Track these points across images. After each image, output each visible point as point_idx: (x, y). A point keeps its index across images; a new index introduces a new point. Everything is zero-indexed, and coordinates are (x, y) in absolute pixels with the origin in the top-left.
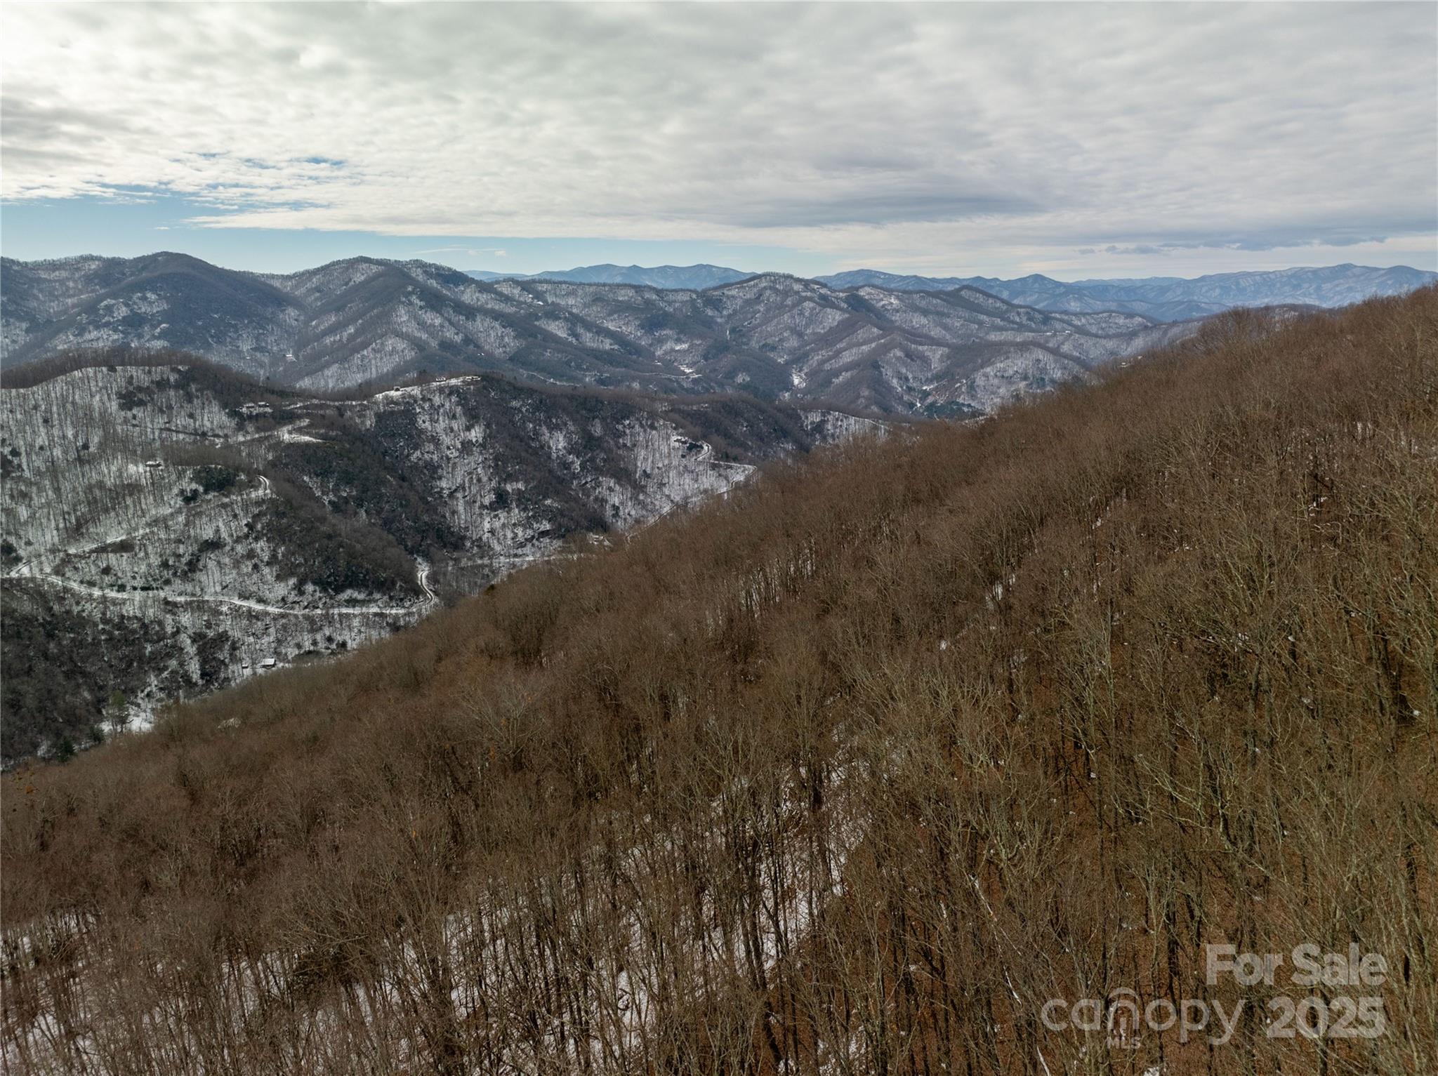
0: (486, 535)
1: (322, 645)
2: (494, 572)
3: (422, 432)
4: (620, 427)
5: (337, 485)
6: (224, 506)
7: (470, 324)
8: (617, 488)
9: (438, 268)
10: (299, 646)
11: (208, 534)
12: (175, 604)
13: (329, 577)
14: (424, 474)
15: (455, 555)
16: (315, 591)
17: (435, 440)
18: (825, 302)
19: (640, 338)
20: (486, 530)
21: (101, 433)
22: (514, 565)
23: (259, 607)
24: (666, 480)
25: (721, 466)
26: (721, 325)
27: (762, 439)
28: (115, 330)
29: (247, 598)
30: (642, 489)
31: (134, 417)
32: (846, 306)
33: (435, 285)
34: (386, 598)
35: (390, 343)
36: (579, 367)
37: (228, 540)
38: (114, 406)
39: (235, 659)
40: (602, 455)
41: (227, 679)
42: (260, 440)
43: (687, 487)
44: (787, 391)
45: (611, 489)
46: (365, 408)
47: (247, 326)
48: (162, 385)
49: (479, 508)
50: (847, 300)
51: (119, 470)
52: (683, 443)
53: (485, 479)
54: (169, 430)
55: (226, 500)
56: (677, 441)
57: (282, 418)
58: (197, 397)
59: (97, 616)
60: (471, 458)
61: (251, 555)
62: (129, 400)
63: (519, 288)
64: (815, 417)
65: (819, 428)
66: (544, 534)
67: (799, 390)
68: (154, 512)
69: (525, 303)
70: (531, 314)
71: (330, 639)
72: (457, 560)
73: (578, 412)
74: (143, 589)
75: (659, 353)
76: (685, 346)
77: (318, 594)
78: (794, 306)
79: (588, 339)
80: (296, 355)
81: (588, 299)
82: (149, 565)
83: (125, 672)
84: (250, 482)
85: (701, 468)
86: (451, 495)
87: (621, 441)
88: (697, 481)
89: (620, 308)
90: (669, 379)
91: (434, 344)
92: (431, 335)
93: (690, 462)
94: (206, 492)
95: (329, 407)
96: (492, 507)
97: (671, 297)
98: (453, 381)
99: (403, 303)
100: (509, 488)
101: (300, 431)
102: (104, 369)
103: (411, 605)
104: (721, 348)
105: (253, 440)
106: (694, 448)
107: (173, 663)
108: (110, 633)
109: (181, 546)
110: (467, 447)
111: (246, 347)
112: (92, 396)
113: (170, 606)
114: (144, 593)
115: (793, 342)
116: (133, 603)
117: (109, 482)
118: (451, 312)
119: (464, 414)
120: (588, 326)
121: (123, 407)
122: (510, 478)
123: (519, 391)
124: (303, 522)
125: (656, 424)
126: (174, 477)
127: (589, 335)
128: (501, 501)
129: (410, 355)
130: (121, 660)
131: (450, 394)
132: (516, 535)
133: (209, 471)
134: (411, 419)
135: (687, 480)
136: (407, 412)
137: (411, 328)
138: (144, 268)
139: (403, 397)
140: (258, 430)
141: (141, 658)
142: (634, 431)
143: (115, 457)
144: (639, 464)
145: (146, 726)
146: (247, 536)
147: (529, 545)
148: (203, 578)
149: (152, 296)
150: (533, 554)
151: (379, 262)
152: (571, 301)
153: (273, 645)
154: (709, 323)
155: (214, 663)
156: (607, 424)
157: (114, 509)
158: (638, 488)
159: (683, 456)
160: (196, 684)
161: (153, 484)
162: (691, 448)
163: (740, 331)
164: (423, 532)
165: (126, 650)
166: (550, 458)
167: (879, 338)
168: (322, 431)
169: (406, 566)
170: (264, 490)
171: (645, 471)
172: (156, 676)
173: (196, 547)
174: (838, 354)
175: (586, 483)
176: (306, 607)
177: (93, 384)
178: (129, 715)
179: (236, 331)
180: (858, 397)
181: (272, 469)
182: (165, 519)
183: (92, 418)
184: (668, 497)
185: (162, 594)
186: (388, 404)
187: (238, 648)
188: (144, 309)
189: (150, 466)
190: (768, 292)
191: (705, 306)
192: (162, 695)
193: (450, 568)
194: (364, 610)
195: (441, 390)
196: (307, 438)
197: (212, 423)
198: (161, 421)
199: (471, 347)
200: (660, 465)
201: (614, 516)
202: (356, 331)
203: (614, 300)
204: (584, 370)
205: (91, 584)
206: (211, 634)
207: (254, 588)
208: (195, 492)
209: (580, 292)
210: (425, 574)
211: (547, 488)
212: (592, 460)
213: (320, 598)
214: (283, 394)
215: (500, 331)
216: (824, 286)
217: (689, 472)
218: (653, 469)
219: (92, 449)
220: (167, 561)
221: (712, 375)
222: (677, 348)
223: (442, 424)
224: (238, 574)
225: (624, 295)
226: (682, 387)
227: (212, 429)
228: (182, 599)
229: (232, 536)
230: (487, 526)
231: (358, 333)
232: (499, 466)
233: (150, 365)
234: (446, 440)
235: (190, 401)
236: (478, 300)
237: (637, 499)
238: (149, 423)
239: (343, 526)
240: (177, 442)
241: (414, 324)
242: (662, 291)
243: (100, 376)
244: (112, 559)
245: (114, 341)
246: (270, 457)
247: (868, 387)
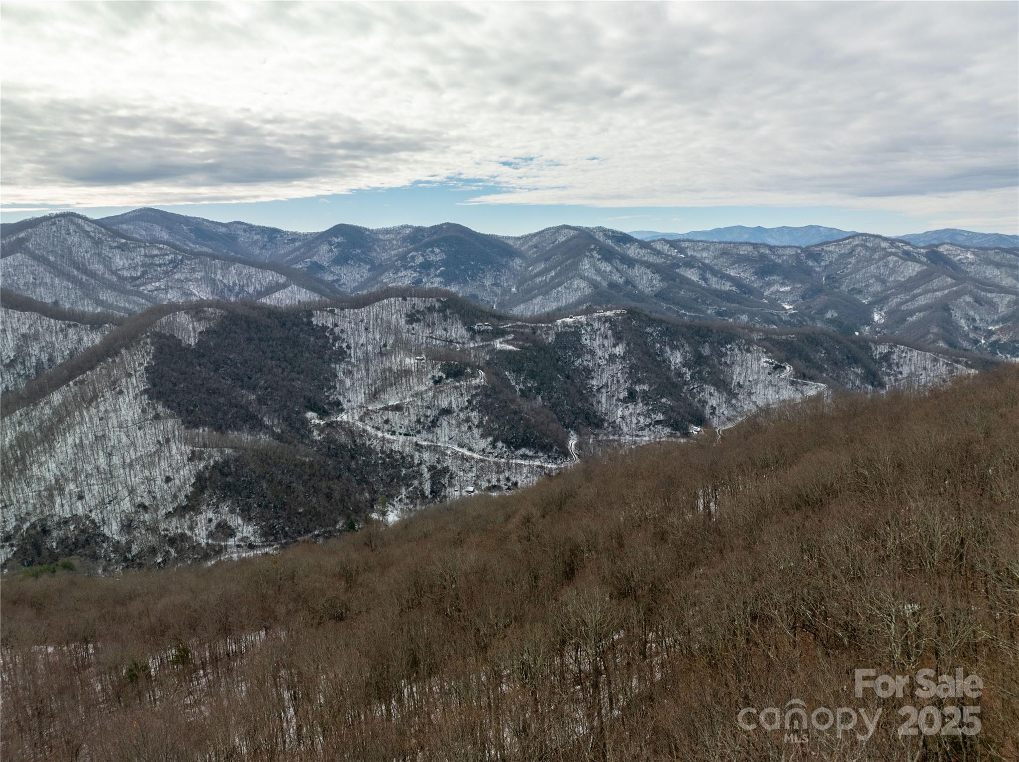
0: (619, 420)
1: (502, 483)
2: (621, 446)
3: (584, 346)
4: (723, 350)
5: (525, 379)
6: (456, 388)
7: (630, 271)
8: (716, 394)
9: (613, 232)
10: (489, 481)
11: (444, 404)
12: (421, 446)
13: (512, 439)
14: (582, 375)
15: (596, 431)
16: (503, 447)
17: (592, 353)
18: (908, 256)
19: (753, 282)
20: (619, 416)
21: (394, 337)
22: (635, 443)
23: (468, 453)
24: (753, 391)
25: (798, 383)
26: (818, 273)
27: (836, 364)
28: (415, 271)
29: (462, 447)
30: (735, 396)
31: (413, 329)
32: (925, 260)
33: (611, 243)
34: (546, 456)
35: (577, 283)
36: (704, 302)
37: (456, 409)
38: (403, 322)
39: (451, 485)
40: (708, 369)
41: (445, 497)
42: (482, 347)
43: (770, 397)
44: (868, 325)
45: (711, 394)
46: (549, 328)
47: (490, 270)
48: (431, 309)
49: (616, 400)
50: (926, 255)
51: (401, 361)
52: (770, 364)
53: (622, 381)
54: (431, 337)
55: (458, 384)
56: (766, 362)
57: (498, 333)
58: (450, 318)
59: (378, 449)
60: (614, 367)
61: (468, 420)
62: (412, 318)
63: (668, 245)
64: (884, 349)
65: (886, 357)
66: (658, 422)
67: (878, 325)
68: (416, 388)
69: (671, 256)
70: (674, 264)
71: (508, 479)
72: (597, 435)
73: (693, 338)
74: (405, 435)
75: (766, 293)
76: (788, 288)
77: (504, 449)
78: (880, 259)
79: (715, 283)
80: (517, 289)
81: (717, 253)
82: (410, 421)
83: (388, 485)
84: (472, 373)
85: (782, 383)
86: (599, 390)
87: (723, 360)
88: (778, 393)
89: (741, 260)
90: (772, 313)
91: (605, 284)
92: (603, 278)
93: (774, 378)
94: (447, 378)
95: (528, 327)
96: (625, 401)
97: (780, 252)
98: (608, 313)
99: (587, 256)
100: (637, 388)
101: (507, 342)
102: (400, 299)
103: (562, 463)
104: (817, 290)
105: (478, 347)
106: (778, 368)
107: (416, 483)
108: (384, 460)
109: (429, 411)
110: (612, 358)
111: (488, 283)
112: (392, 315)
113: (418, 447)
114: (405, 438)
115: (877, 287)
116: (399, 443)
117: (395, 368)
118: (618, 262)
119: (613, 336)
120: (715, 273)
121: (408, 322)
122: (639, 381)
123: (651, 322)
124: (501, 402)
125: (751, 349)
126: (430, 368)
127: (715, 279)
128: (632, 397)
129: (588, 291)
130: (388, 476)
131: (605, 321)
132: (639, 422)
133: (450, 365)
134: (578, 338)
135: (771, 391)
136: (575, 333)
137: (591, 274)
138: (435, 233)
139: (574, 322)
140: (483, 340)
141: (399, 476)
142: (733, 353)
143: (400, 353)
144: (735, 378)
145: (396, 519)
146: (467, 408)
147: (647, 429)
148: (439, 432)
149: (437, 250)
150: (650, 436)
151: (575, 229)
152: (705, 254)
153: (474, 478)
154: (809, 272)
155: (438, 486)
156: (714, 347)
157: (395, 384)
158: (732, 395)
159: (769, 374)
160: (427, 497)
161: (418, 371)
162: (775, 368)
163: (833, 278)
164: (576, 415)
165: (391, 471)
166: (669, 368)
167: (952, 285)
168: (521, 343)
169: (561, 436)
170: (481, 379)
171: (739, 383)
172: (406, 489)
173: (437, 412)
174: (915, 297)
175: (694, 388)
176: (496, 457)
177: (393, 307)
178: (388, 510)
179: (483, 273)
180: (928, 333)
181: (488, 366)
182: (422, 393)
183: (390, 328)
184: (755, 403)
185: (415, 439)
186: (564, 327)
187: (454, 478)
188: (432, 258)
189: (418, 360)
190: (860, 248)
191: (807, 258)
192: (408, 501)
193: (591, 440)
194: (531, 462)
195: (599, 319)
196: (511, 347)
197: (456, 334)
198: (427, 332)
199: (630, 287)
200: (751, 379)
201: (711, 414)
202: (556, 274)
203: (736, 254)
204: (707, 305)
205: (378, 429)
206: (439, 467)
207: (467, 441)
208: (441, 377)
209: (712, 248)
210: (574, 442)
211: (664, 391)
212: (700, 372)
213: (505, 452)
214: (501, 318)
215: (650, 275)
216: (908, 244)
217: (773, 385)
218: (745, 381)
219: (388, 348)
220: (420, 419)
221: (807, 311)
222: (782, 290)
223: (598, 342)
224: (459, 431)
225: (743, 251)
226: (781, 320)
227: (456, 339)
228: (425, 443)
229: (458, 407)
230: (620, 413)
231: (556, 276)
232: (633, 374)
233: (426, 297)
234: (599, 353)
235: (445, 320)
236: (639, 253)
237: (730, 402)
238: (421, 333)
239: (526, 406)
240: (435, 346)
241: (593, 271)
242: (774, 247)
243: (397, 303)
244: (390, 415)
245: (414, 278)
246: (488, 358)
247: (937, 326)
